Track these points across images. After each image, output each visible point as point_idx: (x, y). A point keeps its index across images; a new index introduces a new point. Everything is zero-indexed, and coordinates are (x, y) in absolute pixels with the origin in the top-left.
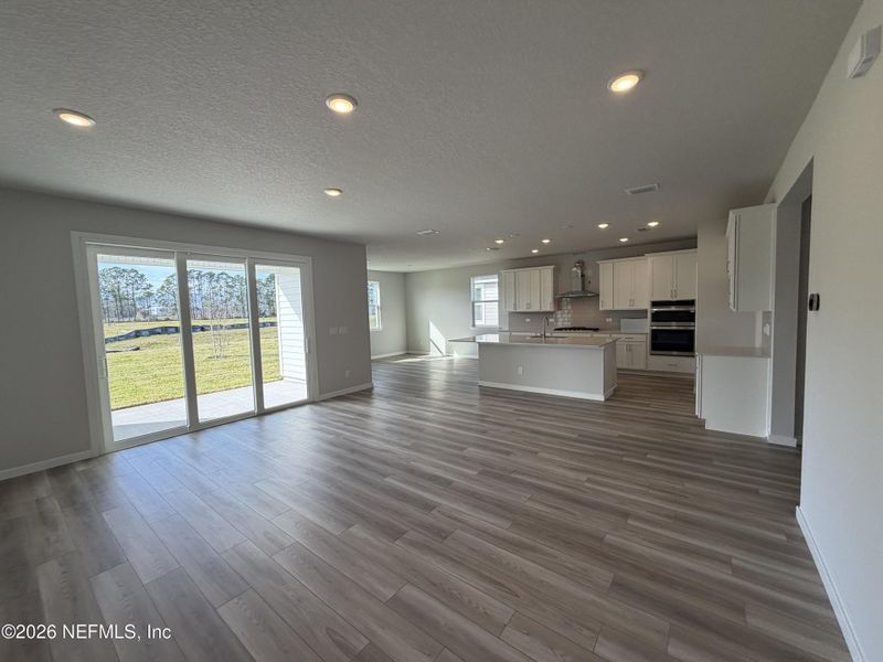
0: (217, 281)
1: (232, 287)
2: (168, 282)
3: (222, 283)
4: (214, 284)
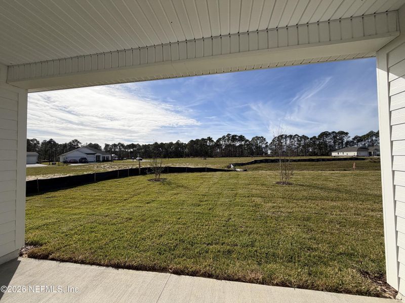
0: (293, 139)
1: (300, 141)
2: (273, 140)
3: (296, 139)
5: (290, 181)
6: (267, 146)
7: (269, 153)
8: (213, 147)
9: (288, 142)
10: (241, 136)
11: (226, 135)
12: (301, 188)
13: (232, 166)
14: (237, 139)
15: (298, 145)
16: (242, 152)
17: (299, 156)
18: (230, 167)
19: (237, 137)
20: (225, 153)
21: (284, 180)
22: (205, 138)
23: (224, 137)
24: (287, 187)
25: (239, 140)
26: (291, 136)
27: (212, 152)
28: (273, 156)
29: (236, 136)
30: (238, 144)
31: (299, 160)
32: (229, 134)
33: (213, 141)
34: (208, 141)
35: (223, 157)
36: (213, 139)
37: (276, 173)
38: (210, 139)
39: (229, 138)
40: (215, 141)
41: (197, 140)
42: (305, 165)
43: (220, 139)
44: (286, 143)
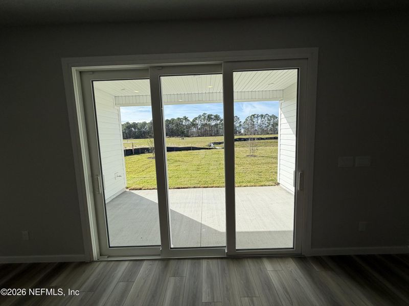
0: (264, 118)
1: (270, 120)
2: (247, 120)
3: (266, 118)
4: (263, 119)
5: (255, 154)
6: (240, 125)
7: (242, 132)
8: (188, 127)
9: (259, 121)
10: (217, 115)
11: (202, 114)
12: (262, 158)
13: (212, 145)
14: (212, 118)
15: (268, 124)
16: (217, 131)
17: (268, 134)
18: (211, 146)
19: (213, 117)
20: (201, 132)
21: (252, 154)
22: (181, 117)
23: (200, 117)
24: (253, 158)
25: (215, 120)
26: (262, 116)
27: (188, 131)
28: (246, 135)
29: (211, 115)
30: (213, 123)
31: (267, 139)
32: (205, 114)
33: (189, 120)
34: (184, 121)
35: (199, 136)
36: (188, 119)
37: (248, 149)
38: (186, 118)
39: (205, 117)
40: (191, 120)
41: (173, 120)
42: (271, 142)
43: (196, 118)
44: (257, 122)
